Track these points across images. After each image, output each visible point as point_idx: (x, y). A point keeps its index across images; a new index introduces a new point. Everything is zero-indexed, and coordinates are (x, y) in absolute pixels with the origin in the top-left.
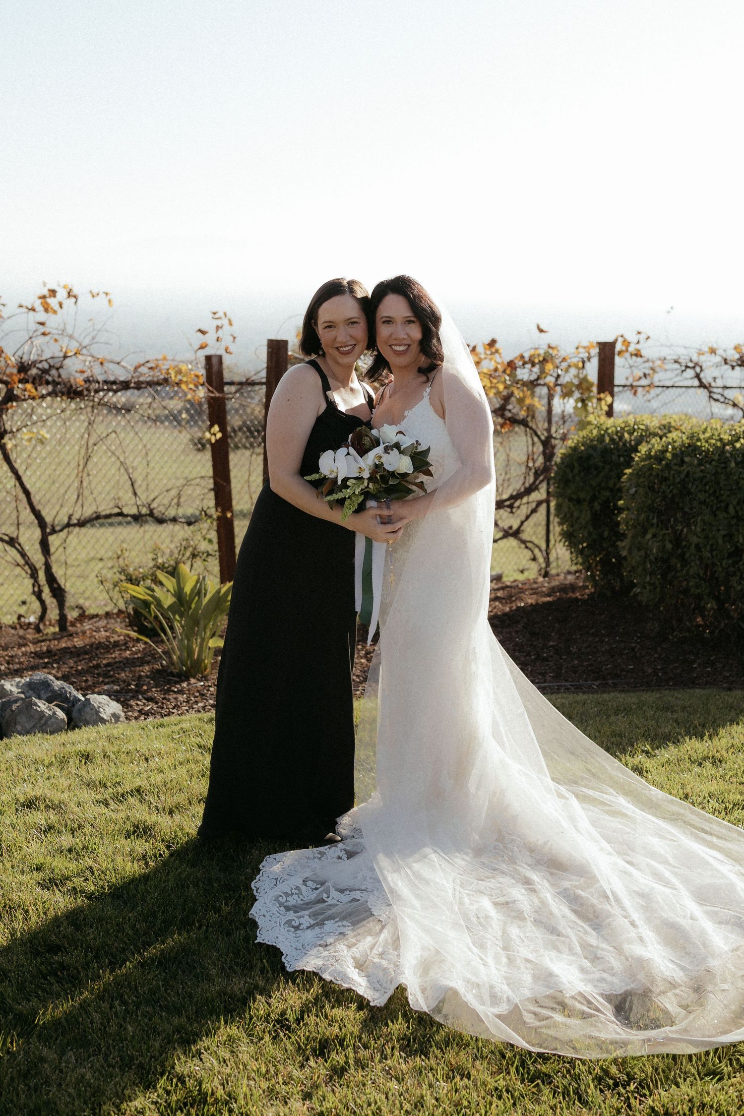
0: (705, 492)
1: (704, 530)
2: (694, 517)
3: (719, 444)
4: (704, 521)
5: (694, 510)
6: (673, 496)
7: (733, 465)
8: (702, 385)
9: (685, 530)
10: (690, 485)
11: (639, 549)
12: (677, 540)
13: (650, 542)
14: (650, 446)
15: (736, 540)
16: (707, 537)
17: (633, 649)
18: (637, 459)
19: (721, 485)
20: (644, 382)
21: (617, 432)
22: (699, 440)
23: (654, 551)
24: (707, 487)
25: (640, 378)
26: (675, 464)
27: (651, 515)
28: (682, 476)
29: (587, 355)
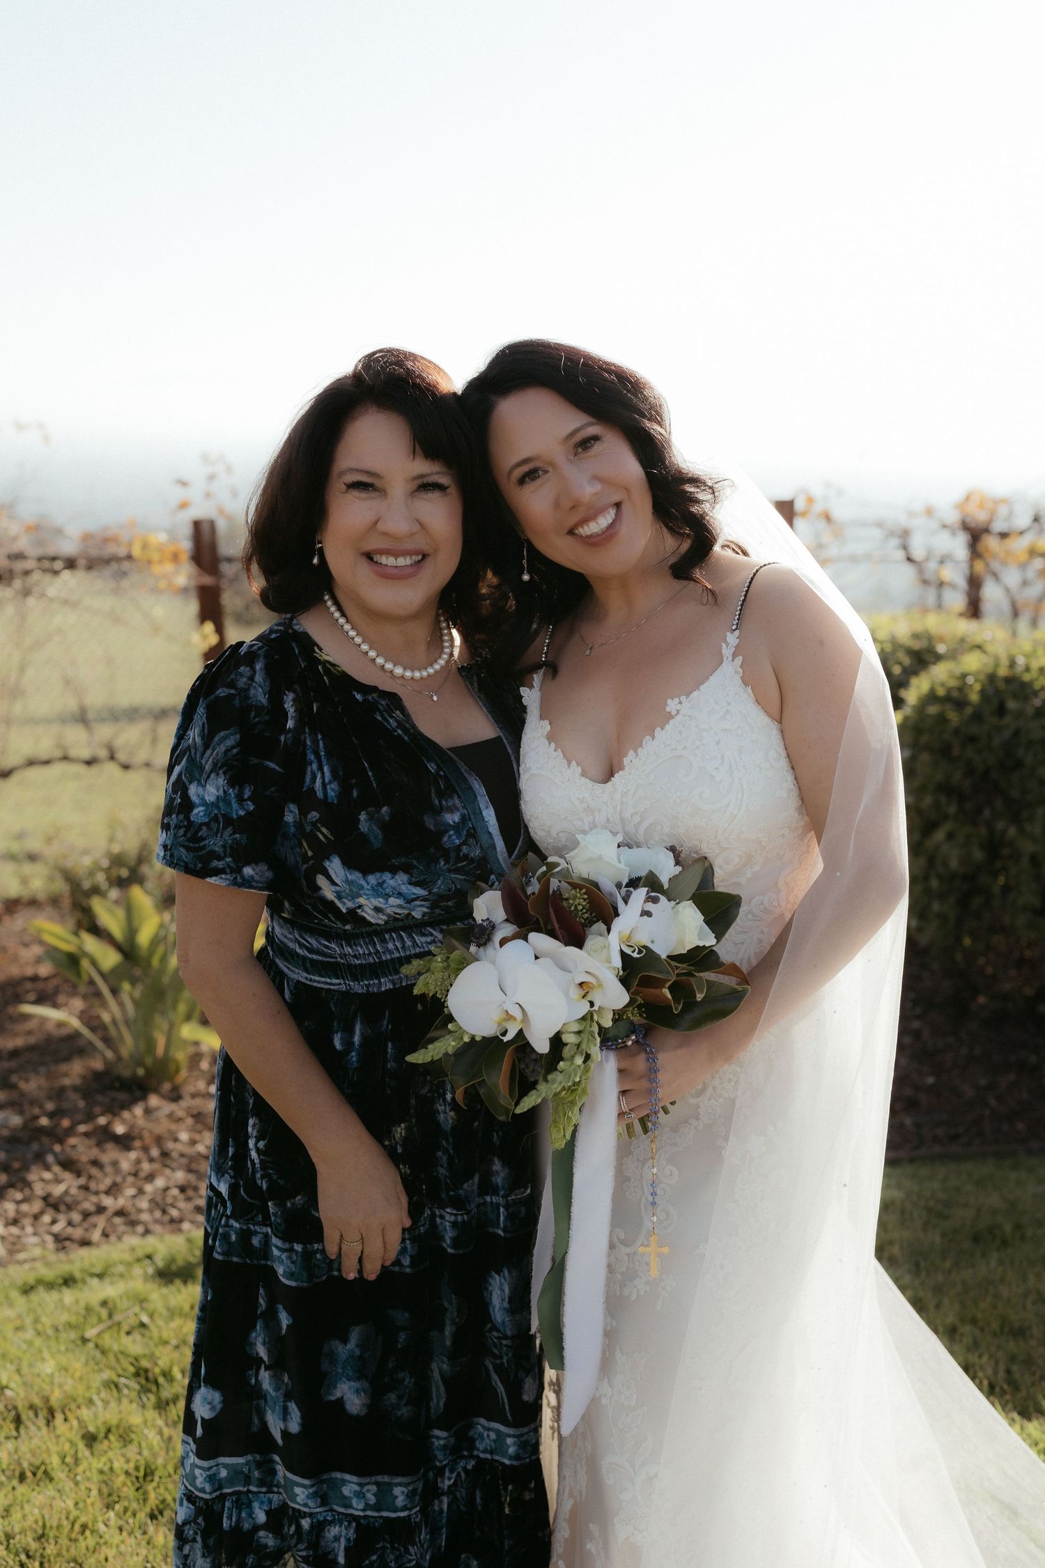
18: (911, 701)
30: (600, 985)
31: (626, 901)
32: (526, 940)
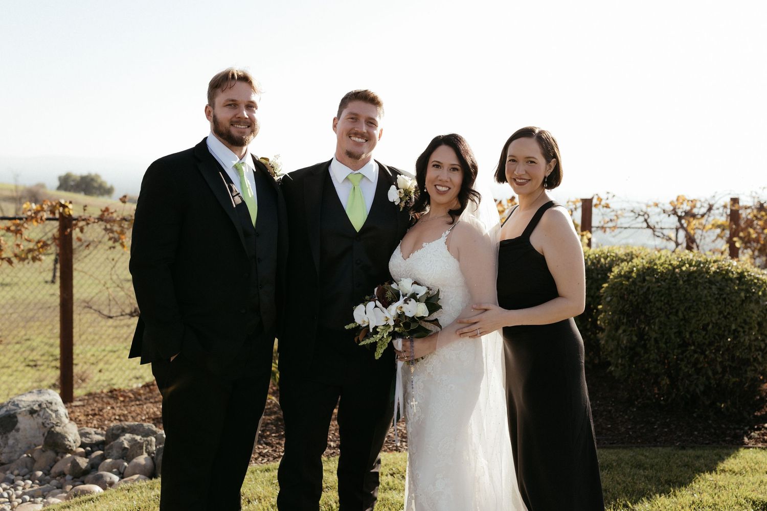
0: (661, 301)
1: (660, 328)
2: (653, 319)
3: (670, 267)
4: (660, 322)
5: (653, 314)
6: (638, 304)
7: (681, 282)
8: (649, 227)
9: (647, 328)
10: (650, 296)
11: (613, 340)
12: (641, 335)
13: (622, 336)
14: (620, 268)
15: (684, 336)
16: (662, 333)
17: (610, 411)
18: (611, 277)
19: (673, 296)
20: (610, 225)
21: (596, 258)
22: (655, 264)
23: (625, 342)
24: (663, 298)
25: (608, 222)
26: (639, 282)
27: (622, 317)
28: (645, 290)
29: (574, 206)
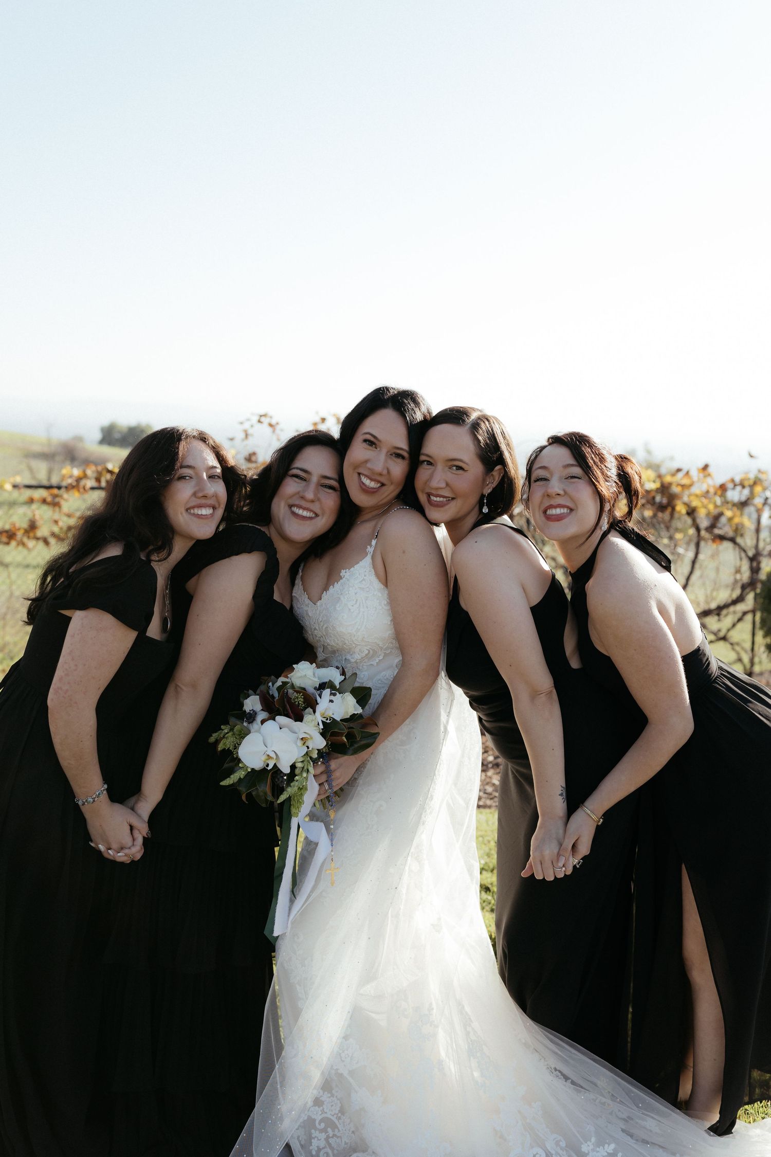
30: (312, 738)
31: (320, 696)
32: (274, 720)
